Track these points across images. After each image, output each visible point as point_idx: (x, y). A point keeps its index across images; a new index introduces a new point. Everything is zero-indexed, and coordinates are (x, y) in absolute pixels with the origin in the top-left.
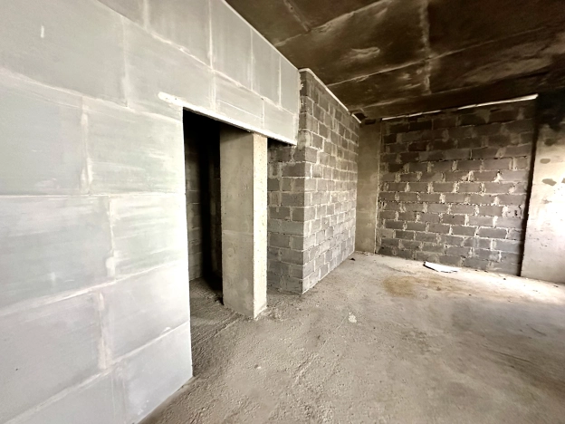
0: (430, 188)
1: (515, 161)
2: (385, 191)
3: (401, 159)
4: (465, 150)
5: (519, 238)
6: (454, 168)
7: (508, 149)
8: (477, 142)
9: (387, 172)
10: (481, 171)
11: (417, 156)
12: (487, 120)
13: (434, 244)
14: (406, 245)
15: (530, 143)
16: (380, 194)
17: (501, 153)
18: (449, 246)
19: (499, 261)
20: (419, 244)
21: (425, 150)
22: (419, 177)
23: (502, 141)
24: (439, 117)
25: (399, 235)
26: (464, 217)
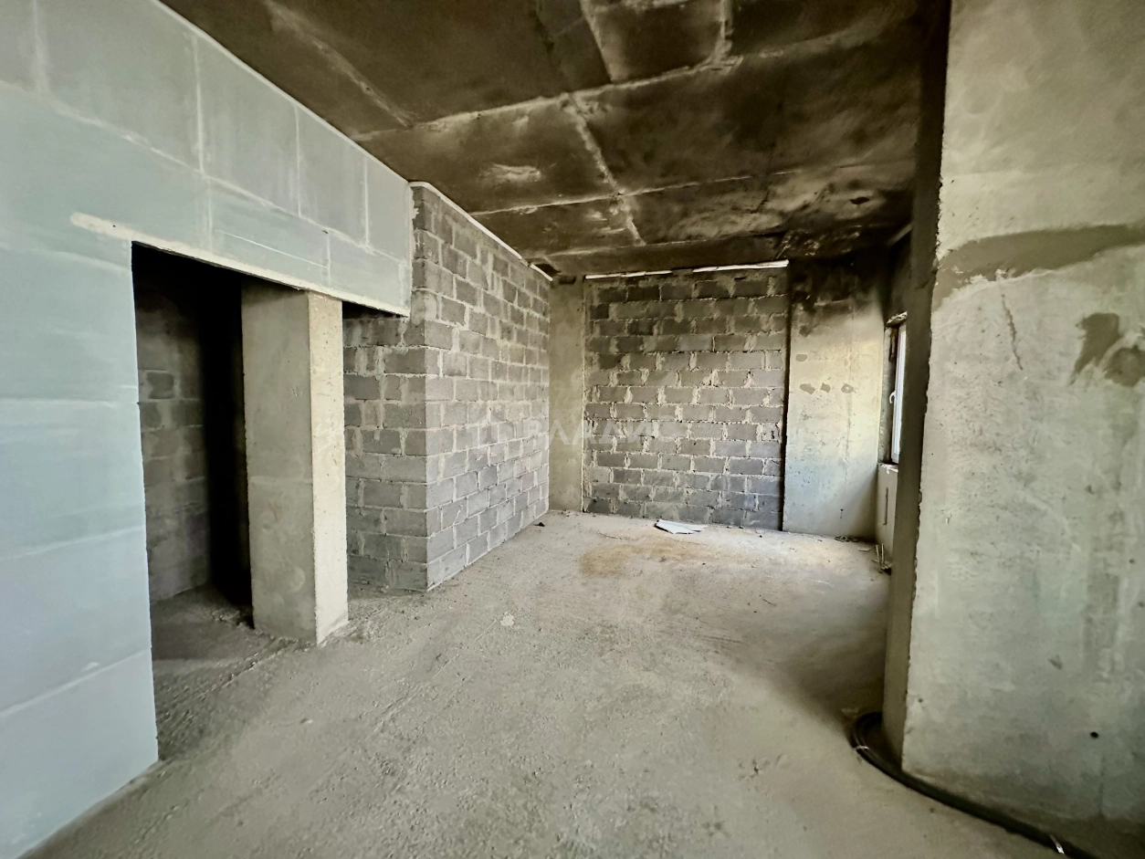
0: (661, 397)
1: (768, 355)
2: (594, 401)
3: (618, 346)
4: (708, 336)
5: (779, 474)
6: (693, 365)
7: (759, 337)
8: (721, 324)
9: (596, 368)
10: (727, 370)
11: (641, 342)
12: (732, 292)
13: (671, 490)
14: (631, 493)
15: (784, 331)
16: (588, 407)
17: (751, 343)
18: (691, 491)
19: (756, 509)
20: (648, 490)
21: (652, 334)
22: (644, 378)
23: (751, 325)
24: (669, 281)
25: (620, 476)
26: (708, 443)
